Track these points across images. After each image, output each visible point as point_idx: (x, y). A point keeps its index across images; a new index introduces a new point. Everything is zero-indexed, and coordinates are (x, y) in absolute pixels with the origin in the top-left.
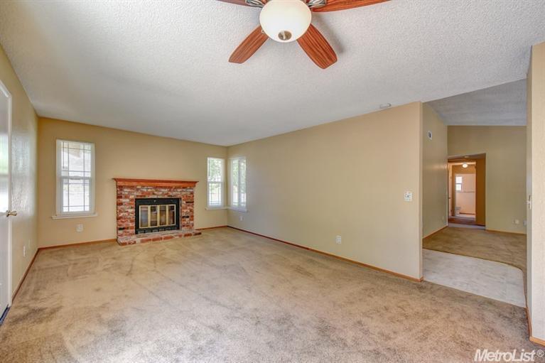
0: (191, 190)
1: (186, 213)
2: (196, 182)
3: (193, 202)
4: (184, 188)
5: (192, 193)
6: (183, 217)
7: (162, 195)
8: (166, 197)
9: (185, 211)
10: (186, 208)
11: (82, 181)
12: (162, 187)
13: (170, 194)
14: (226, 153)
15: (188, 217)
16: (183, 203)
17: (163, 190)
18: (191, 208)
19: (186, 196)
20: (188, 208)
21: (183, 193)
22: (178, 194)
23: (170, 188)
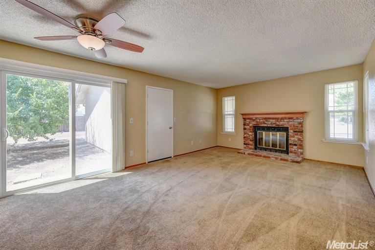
0: (299, 121)
1: (294, 141)
3: (302, 132)
5: (301, 123)
7: (271, 124)
8: (274, 126)
9: (292, 139)
10: (294, 137)
11: (231, 116)
12: (271, 118)
13: (278, 123)
15: (296, 145)
16: (291, 132)
17: (272, 121)
18: (300, 137)
19: (294, 126)
20: (296, 136)
21: (291, 123)
22: (284, 123)
23: (277, 119)
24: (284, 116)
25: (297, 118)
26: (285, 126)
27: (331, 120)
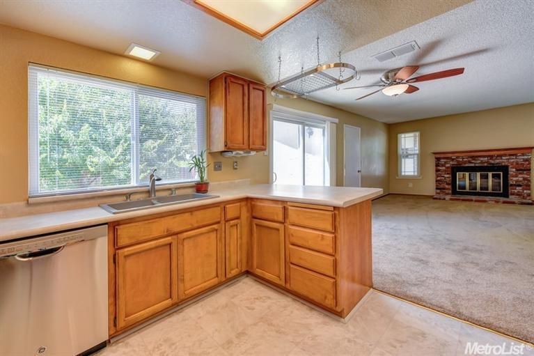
0: (525, 157)
1: (517, 181)
2: (531, 148)
3: (529, 170)
4: (511, 155)
5: (528, 160)
6: (513, 186)
8: (486, 165)
9: (515, 179)
10: (516, 176)
11: (412, 156)
12: (481, 156)
13: (492, 161)
15: (520, 186)
16: (512, 171)
18: (526, 176)
19: (517, 163)
20: (521, 176)
21: (512, 160)
22: (503, 161)
23: (491, 157)
24: (502, 153)
25: (523, 155)
26: (504, 164)
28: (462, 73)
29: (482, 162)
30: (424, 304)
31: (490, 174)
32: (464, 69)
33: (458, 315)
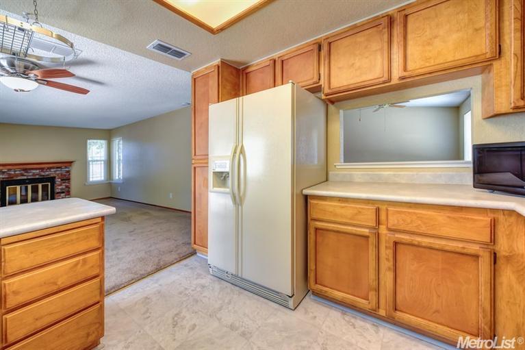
0: (67, 169)
1: (61, 189)
2: (72, 162)
3: (69, 179)
4: (58, 168)
5: (68, 172)
6: (58, 193)
7: (33, 175)
8: (37, 177)
9: (60, 187)
10: (61, 185)
12: (33, 169)
13: (43, 174)
14: (108, 134)
15: (63, 193)
16: (58, 181)
17: (34, 171)
18: (67, 184)
19: (62, 175)
20: (64, 184)
21: (58, 172)
22: (52, 173)
23: (42, 169)
24: (51, 165)
25: (66, 167)
26: (52, 175)
27: (91, 166)
28: (86, 94)
29: (34, 175)
30: (123, 286)
31: (40, 186)
32: (89, 91)
33: (142, 277)
